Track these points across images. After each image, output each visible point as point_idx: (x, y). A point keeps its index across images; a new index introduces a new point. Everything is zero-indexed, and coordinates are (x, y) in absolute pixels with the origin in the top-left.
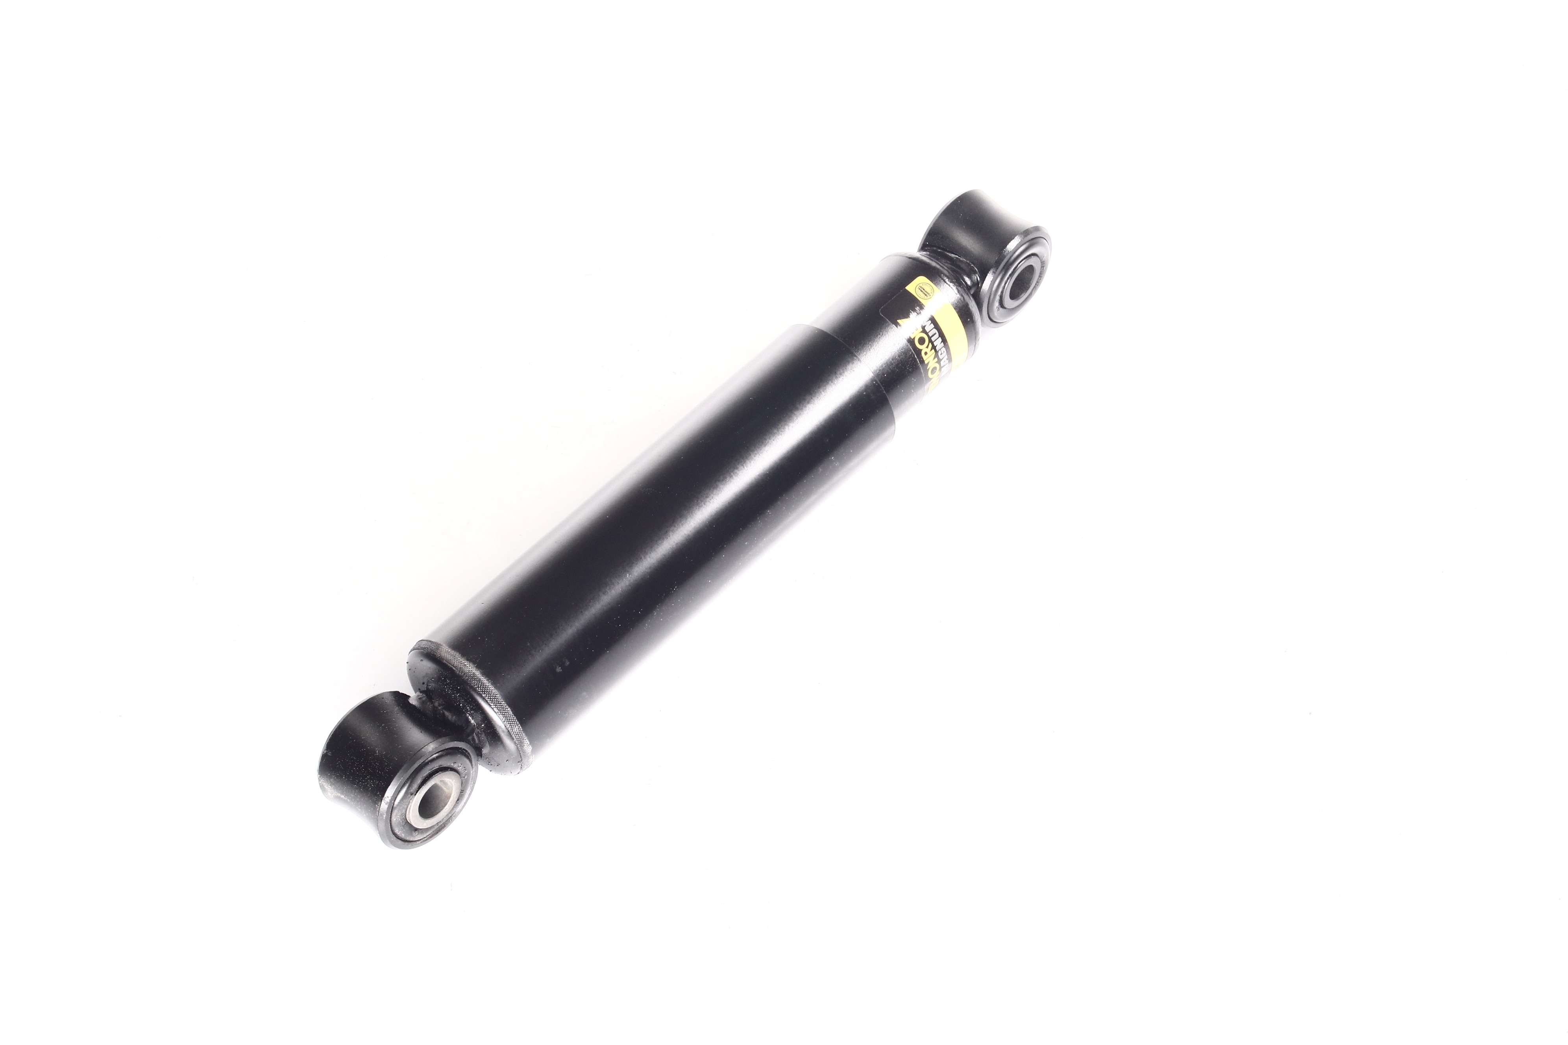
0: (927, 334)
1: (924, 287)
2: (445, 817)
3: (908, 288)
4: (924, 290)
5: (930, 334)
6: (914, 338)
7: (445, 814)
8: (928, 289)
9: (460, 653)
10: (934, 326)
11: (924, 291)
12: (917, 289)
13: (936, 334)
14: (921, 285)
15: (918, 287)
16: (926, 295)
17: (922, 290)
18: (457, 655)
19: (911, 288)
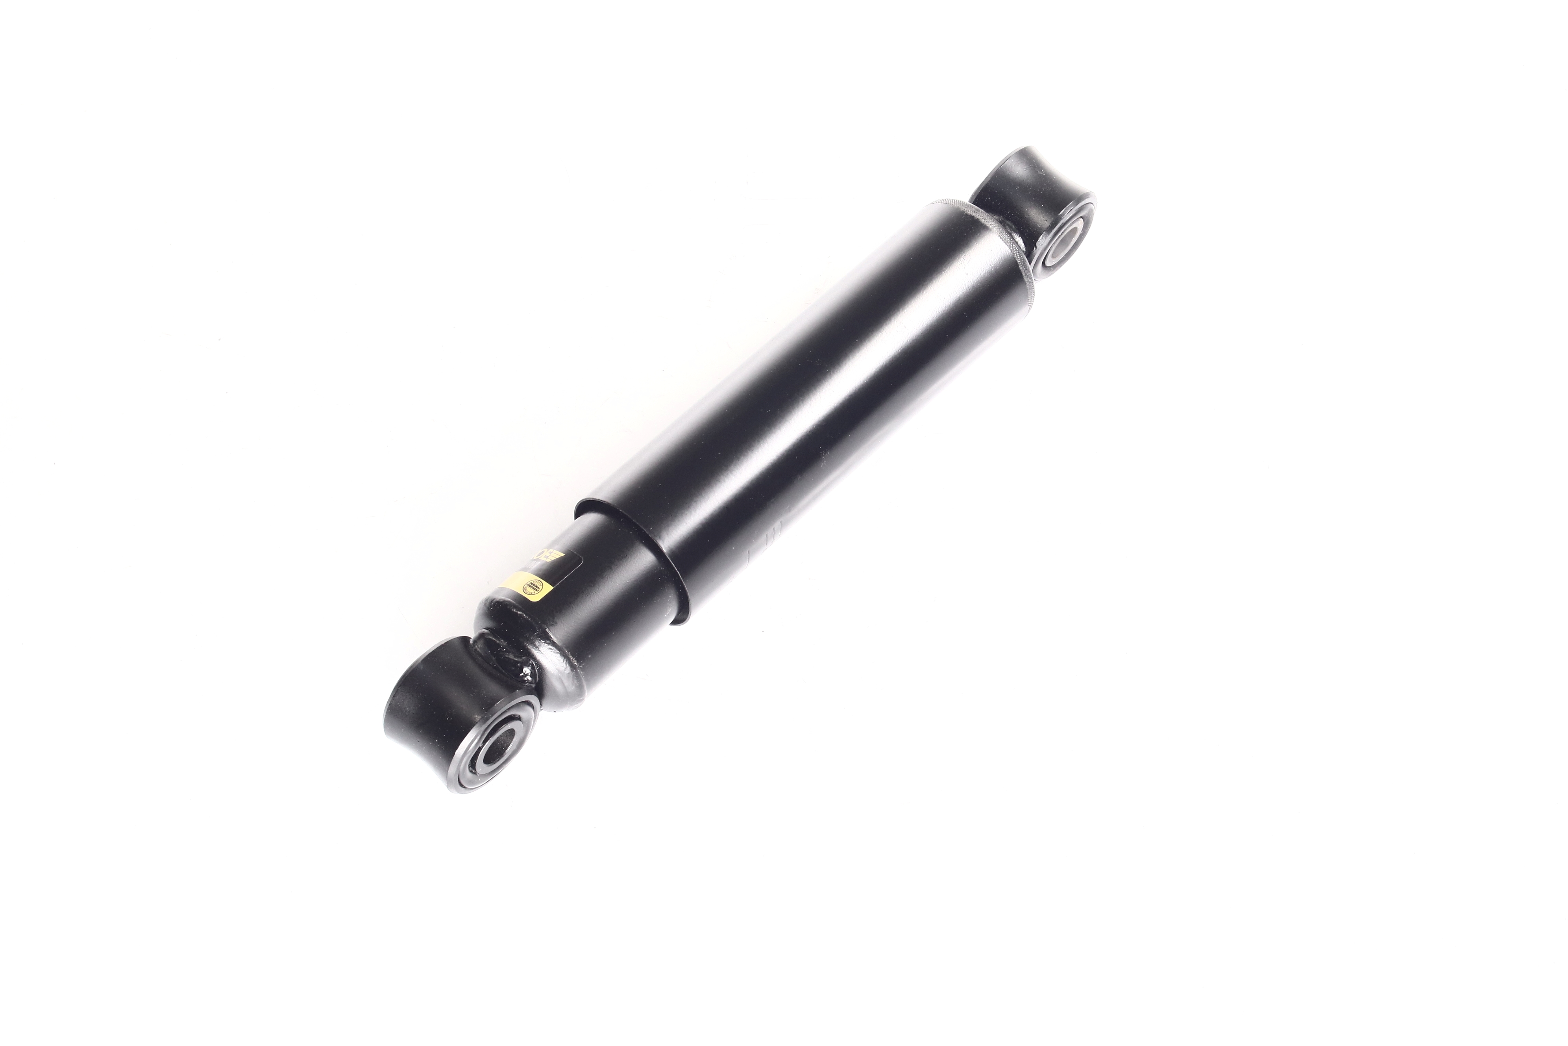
3: (550, 588)
8: (530, 590)
9: (981, 222)
12: (541, 587)
14: (536, 592)
15: (540, 590)
16: (532, 584)
17: (535, 588)
18: (983, 221)
19: (548, 590)
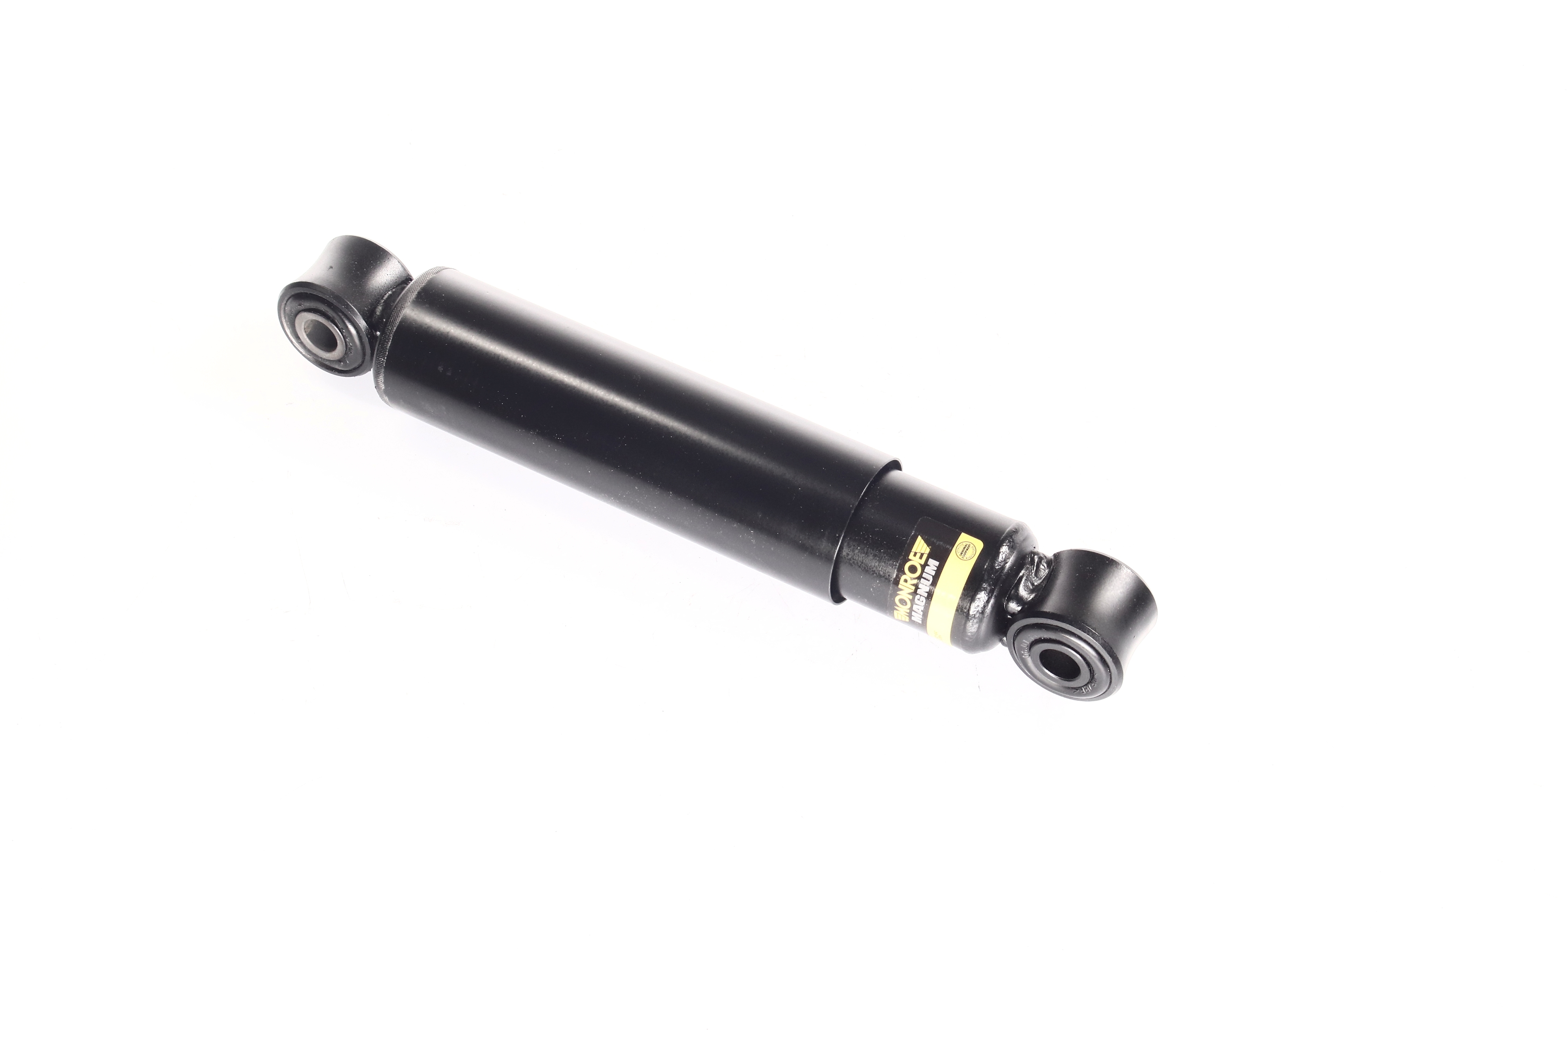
0: (923, 571)
1: (970, 550)
2: (321, 358)
3: (963, 535)
4: (967, 550)
5: (924, 575)
6: (910, 560)
7: (324, 357)
8: (970, 553)
10: (934, 575)
11: (965, 550)
12: (965, 544)
13: (929, 581)
14: (972, 546)
15: (969, 543)
16: (962, 554)
17: (966, 548)
19: (964, 538)
